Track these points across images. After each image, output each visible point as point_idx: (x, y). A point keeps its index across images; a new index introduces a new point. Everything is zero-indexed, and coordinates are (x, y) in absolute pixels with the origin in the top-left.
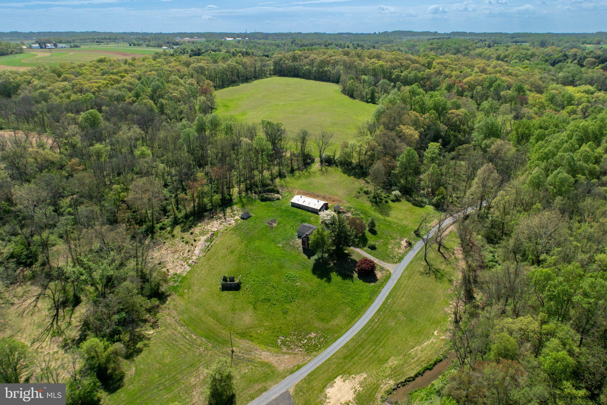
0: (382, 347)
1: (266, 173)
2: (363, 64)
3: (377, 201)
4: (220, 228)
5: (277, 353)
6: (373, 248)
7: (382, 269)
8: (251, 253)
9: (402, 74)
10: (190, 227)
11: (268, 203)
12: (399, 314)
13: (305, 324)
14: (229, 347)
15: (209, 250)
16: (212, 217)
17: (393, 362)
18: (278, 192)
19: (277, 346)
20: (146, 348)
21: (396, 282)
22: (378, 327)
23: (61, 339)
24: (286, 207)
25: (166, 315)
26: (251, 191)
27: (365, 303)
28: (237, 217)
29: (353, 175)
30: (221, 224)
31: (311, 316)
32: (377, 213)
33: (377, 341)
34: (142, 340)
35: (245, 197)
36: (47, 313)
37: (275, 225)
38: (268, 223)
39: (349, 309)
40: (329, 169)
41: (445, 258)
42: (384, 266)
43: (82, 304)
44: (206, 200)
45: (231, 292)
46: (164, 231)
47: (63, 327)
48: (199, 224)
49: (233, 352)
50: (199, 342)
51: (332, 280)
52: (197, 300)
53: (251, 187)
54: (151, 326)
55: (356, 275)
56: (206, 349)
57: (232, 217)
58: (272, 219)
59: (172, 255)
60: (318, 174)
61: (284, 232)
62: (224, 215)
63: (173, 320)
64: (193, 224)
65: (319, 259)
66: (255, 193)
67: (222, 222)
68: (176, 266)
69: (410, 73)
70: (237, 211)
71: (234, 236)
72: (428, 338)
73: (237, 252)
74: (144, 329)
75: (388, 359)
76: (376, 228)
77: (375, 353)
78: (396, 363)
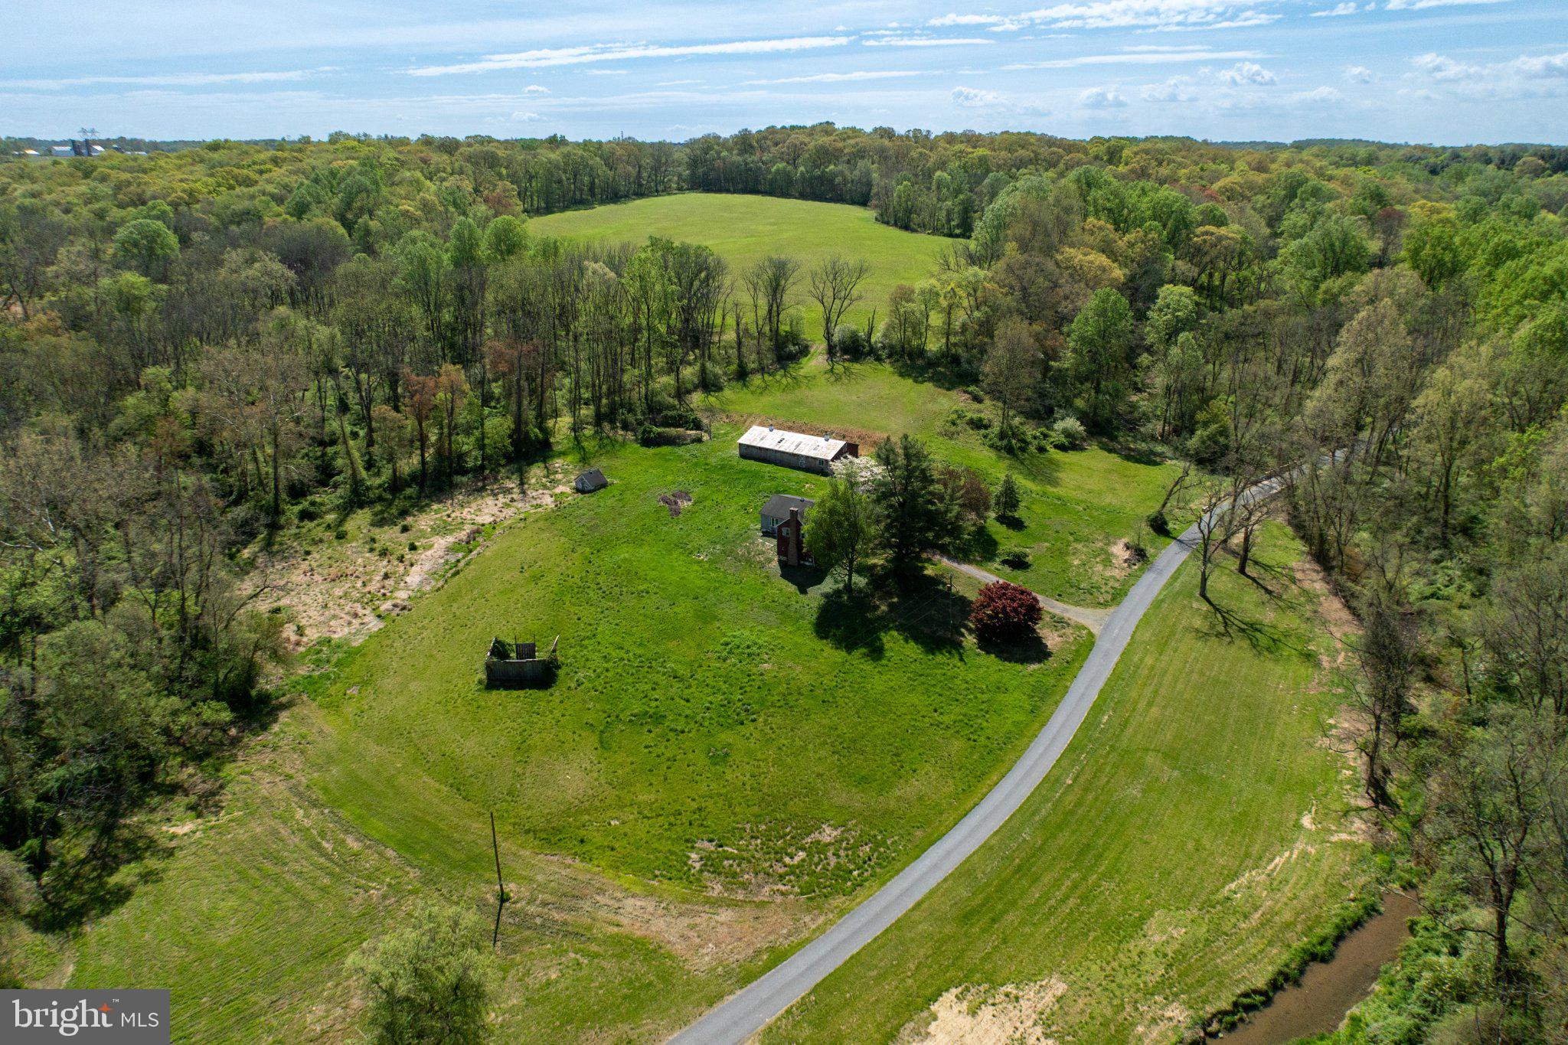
0: (1107, 876)
3: (1010, 446)
4: (502, 515)
5: (685, 901)
6: (1019, 563)
7: (1060, 623)
8: (600, 579)
10: (404, 513)
11: (665, 449)
12: (1150, 759)
13: (797, 795)
14: (488, 882)
15: (457, 573)
16: (483, 489)
17: (1166, 931)
18: (697, 426)
19: (685, 875)
20: (149, 887)
21: (1116, 659)
22: (1079, 803)
24: (723, 459)
25: (263, 769)
26: (612, 422)
27: (1016, 723)
28: (560, 489)
29: (930, 379)
30: (506, 505)
31: (819, 769)
32: (1018, 475)
33: (1084, 854)
34: (138, 858)
35: (591, 438)
37: (684, 505)
38: (666, 501)
39: (957, 745)
40: (856, 367)
41: (1269, 591)
42: (1066, 615)
44: (463, 442)
45: (521, 693)
46: (312, 524)
48: (435, 506)
49: (503, 898)
50: (371, 861)
51: (888, 654)
52: (390, 719)
53: (613, 412)
54: (192, 808)
55: (970, 640)
56: (396, 889)
57: (545, 487)
58: (675, 489)
59: (324, 587)
60: (822, 380)
61: (718, 524)
62: (522, 484)
63: (282, 786)
64: (413, 506)
65: (838, 592)
66: (626, 427)
67: (513, 500)
68: (334, 617)
70: (565, 472)
71: (546, 536)
72: (1285, 842)
73: (552, 579)
74: (158, 816)
75: (1142, 920)
76: (1022, 514)
77: (1084, 899)
78: (1179, 933)
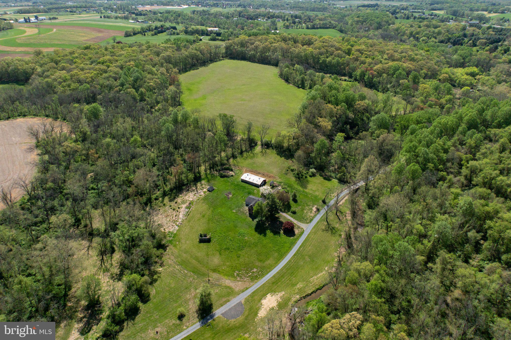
0: (294, 277)
1: (223, 154)
2: (297, 50)
3: (299, 177)
4: (194, 198)
5: (234, 281)
6: (294, 213)
7: (299, 227)
8: (216, 216)
9: (328, 59)
10: (175, 198)
11: (225, 179)
12: (306, 257)
13: (250, 263)
14: (207, 278)
15: (189, 215)
16: (188, 190)
17: (300, 285)
18: (232, 170)
19: (234, 277)
20: (160, 278)
21: (307, 236)
22: (293, 265)
23: (109, 274)
24: (238, 182)
25: (168, 259)
26: (213, 169)
27: (287, 250)
28: (205, 190)
29: (284, 156)
30: (194, 195)
31: (254, 259)
32: (299, 186)
33: (292, 273)
34: (156, 274)
35: (209, 174)
36: (97, 258)
37: (230, 196)
38: (226, 195)
39: (276, 254)
40: (268, 150)
41: (339, 219)
43: (116, 252)
44: (183, 177)
45: (205, 244)
46: (158, 201)
47: (108, 267)
48: (180, 195)
49: (209, 280)
50: (189, 274)
51: (267, 235)
52: (185, 249)
53: (213, 166)
54: (160, 266)
55: (282, 232)
56: (194, 279)
57: (201, 190)
58: (228, 191)
59: (165, 218)
60: (260, 155)
61: (237, 202)
62: (196, 188)
63: (172, 262)
64: (176, 195)
65: (259, 221)
66: (216, 171)
67: (195, 193)
68: (169, 226)
69: (333, 59)
70: (205, 185)
71: (204, 204)
72: (322, 272)
73: (207, 216)
74: (156, 267)
75: (297, 284)
76: (297, 198)
77: (290, 281)
78: (301, 286)
